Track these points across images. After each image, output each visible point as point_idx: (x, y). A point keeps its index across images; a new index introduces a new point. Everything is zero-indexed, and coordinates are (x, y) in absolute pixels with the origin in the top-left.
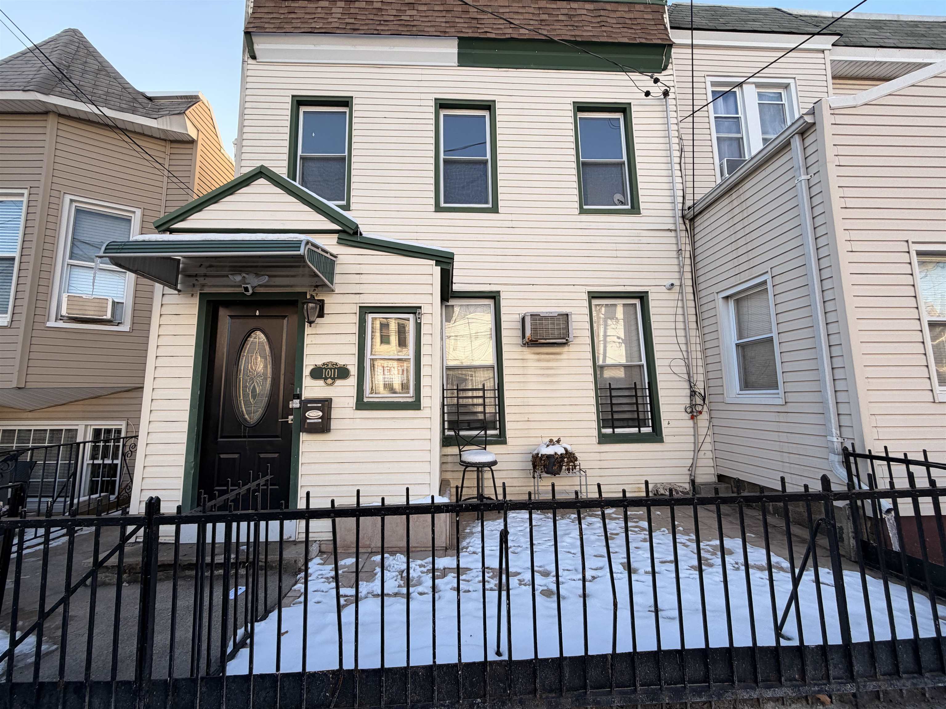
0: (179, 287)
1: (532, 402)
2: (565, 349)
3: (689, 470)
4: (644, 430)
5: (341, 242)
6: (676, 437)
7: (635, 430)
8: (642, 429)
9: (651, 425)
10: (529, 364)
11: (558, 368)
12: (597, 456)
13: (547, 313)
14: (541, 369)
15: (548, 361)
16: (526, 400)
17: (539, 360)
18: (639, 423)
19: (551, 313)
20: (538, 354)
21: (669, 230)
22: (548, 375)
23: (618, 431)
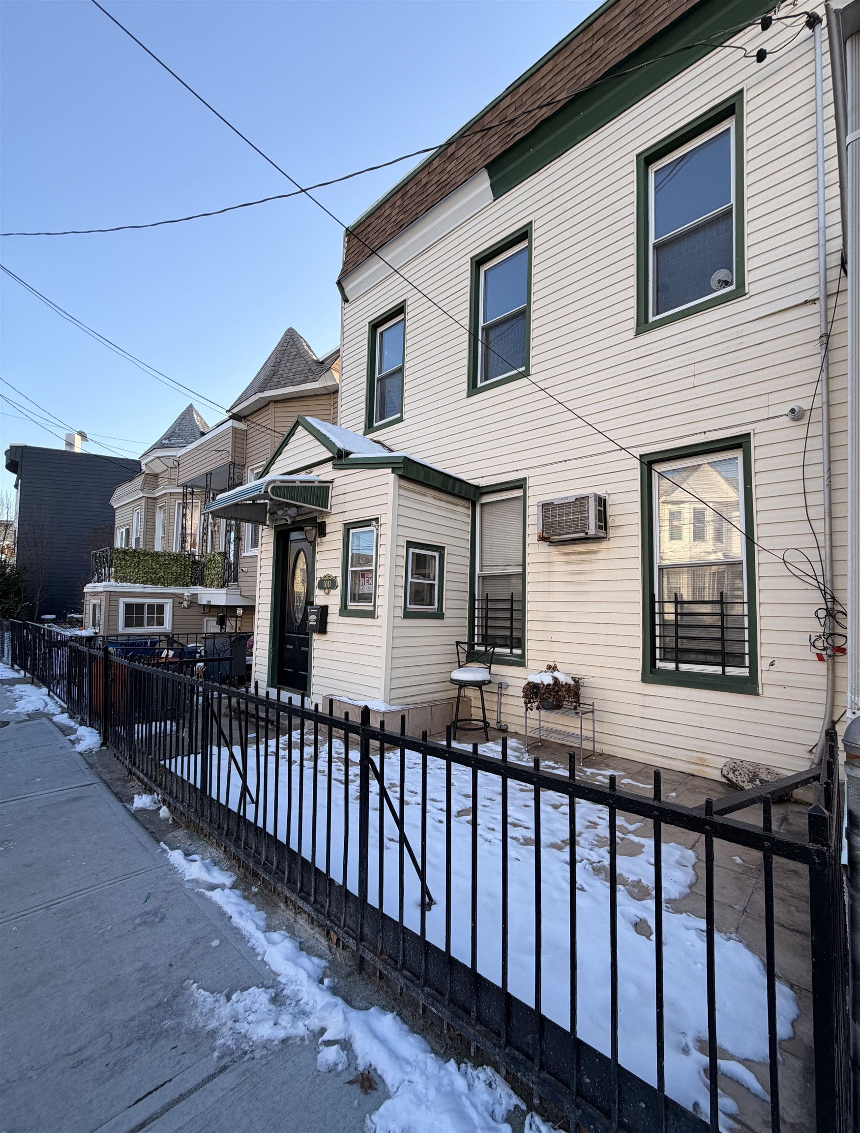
0: (268, 523)
1: (557, 617)
2: (604, 545)
3: (811, 751)
4: (731, 671)
5: (337, 467)
6: (787, 689)
7: (717, 670)
8: (728, 669)
9: (747, 664)
10: (557, 568)
11: (592, 572)
12: (640, 700)
13: (562, 499)
14: (571, 574)
15: (580, 563)
16: (550, 614)
17: (568, 563)
18: (725, 658)
19: (567, 498)
20: (568, 554)
21: (806, 302)
22: (580, 582)
23: (683, 667)
